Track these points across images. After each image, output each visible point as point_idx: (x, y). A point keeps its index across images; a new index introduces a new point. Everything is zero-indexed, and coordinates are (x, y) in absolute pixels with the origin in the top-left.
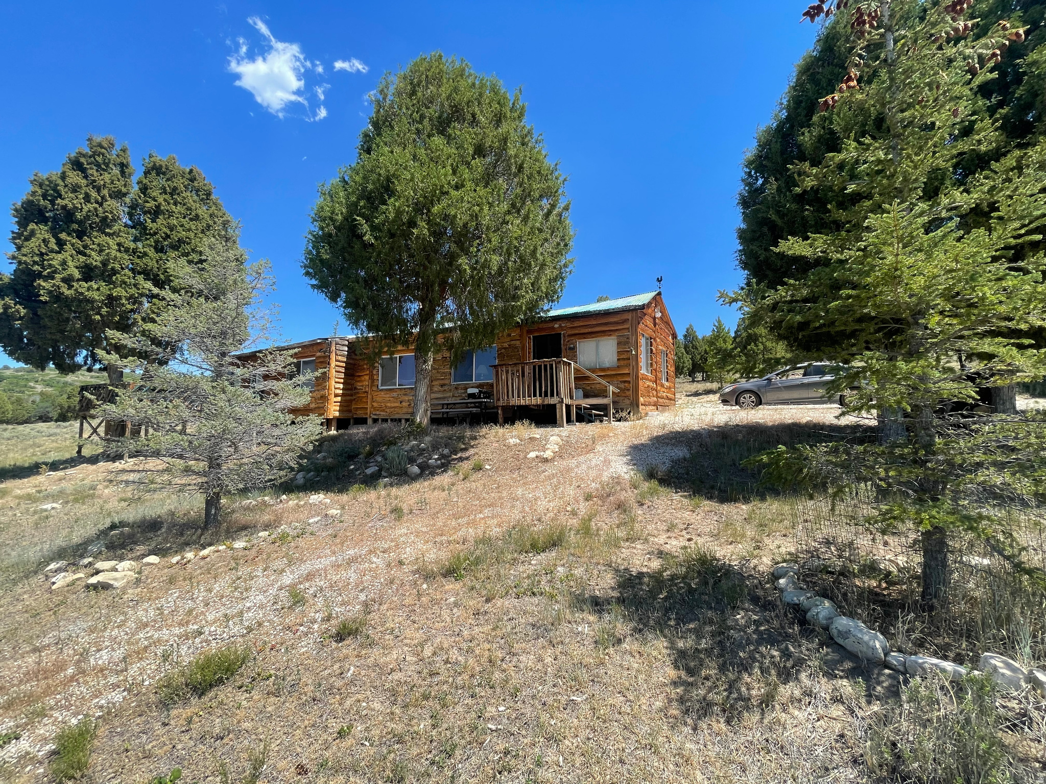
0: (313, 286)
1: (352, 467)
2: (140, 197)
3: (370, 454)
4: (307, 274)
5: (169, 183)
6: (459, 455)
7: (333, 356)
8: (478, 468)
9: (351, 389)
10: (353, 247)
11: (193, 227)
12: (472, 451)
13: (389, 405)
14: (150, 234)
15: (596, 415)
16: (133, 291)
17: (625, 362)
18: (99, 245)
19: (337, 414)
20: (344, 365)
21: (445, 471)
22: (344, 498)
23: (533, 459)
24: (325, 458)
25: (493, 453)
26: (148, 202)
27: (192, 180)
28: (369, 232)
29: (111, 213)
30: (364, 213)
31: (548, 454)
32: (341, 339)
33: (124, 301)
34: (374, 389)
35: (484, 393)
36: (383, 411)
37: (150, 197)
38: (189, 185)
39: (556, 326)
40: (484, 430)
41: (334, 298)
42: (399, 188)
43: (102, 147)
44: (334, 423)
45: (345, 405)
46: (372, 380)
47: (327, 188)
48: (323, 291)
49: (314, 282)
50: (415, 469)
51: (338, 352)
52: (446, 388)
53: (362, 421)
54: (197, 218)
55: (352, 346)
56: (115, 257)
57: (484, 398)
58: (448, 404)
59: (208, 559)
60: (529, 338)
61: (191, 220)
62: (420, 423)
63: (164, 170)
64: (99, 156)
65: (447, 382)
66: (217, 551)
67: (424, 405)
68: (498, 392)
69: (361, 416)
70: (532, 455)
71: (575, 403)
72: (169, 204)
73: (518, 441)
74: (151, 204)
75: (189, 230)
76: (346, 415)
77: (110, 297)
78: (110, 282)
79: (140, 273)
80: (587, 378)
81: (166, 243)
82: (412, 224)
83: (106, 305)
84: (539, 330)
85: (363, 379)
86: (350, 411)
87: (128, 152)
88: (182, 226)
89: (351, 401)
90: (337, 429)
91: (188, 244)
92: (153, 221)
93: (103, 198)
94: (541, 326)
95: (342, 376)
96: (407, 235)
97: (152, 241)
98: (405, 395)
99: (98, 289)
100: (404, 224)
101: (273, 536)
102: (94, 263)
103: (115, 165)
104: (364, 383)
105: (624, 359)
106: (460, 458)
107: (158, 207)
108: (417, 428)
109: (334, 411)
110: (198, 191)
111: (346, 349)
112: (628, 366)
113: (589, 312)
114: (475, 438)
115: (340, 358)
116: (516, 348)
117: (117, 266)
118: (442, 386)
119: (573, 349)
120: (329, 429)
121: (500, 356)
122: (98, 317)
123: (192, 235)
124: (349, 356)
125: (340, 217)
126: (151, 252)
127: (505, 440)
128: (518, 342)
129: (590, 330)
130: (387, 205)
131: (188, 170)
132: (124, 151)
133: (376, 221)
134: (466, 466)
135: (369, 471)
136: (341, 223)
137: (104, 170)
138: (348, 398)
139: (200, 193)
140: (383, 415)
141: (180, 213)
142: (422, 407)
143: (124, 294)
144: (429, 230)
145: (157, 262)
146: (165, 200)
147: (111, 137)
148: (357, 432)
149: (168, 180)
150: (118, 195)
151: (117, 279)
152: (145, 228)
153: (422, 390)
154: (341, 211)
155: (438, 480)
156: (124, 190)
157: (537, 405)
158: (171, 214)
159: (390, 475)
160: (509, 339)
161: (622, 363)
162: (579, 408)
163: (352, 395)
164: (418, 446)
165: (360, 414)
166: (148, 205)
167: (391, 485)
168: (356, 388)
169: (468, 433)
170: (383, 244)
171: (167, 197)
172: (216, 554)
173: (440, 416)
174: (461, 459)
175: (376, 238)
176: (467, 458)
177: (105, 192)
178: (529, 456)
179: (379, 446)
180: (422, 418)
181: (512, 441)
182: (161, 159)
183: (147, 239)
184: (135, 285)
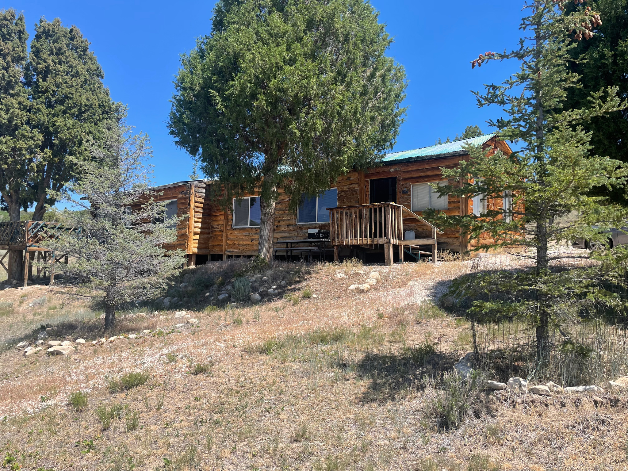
0: (177, 143)
1: (207, 294)
2: (33, 60)
3: (223, 284)
4: (172, 133)
5: (56, 44)
6: (293, 286)
7: (193, 198)
8: (307, 296)
9: (208, 228)
10: (208, 113)
11: (75, 84)
12: (304, 283)
13: (241, 243)
14: (42, 92)
15: (422, 255)
16: (31, 143)
17: (455, 205)
18: (6, 105)
19: (196, 250)
20: (202, 205)
21: (281, 298)
22: (201, 314)
23: (352, 290)
24: (186, 286)
25: (321, 285)
26: (39, 64)
27: (72, 39)
28: (221, 103)
29: (15, 77)
30: (216, 87)
31: (365, 286)
32: (199, 181)
33: (24, 152)
34: (229, 228)
35: (323, 233)
36: (236, 248)
37: (41, 59)
38: (70, 43)
39: (392, 170)
40: (319, 266)
41: (193, 152)
42: (243, 65)
43: (7, 20)
44: (193, 259)
45: (203, 243)
46: (227, 220)
47: (187, 57)
48: (184, 146)
49: (177, 139)
50: (257, 296)
51: (197, 194)
52: (291, 228)
53: (217, 257)
54: (77, 75)
55: (208, 187)
56: (18, 115)
57: (322, 238)
58: (291, 243)
59: (114, 343)
60: (367, 181)
61: (73, 76)
62: (264, 258)
63: (51, 33)
64: (4, 28)
65: (292, 222)
66: (119, 339)
67: (267, 244)
68: (334, 232)
69: (216, 253)
70: (352, 287)
71: (403, 243)
72: (55, 64)
73: (344, 275)
74: (42, 66)
75: (72, 86)
76: (204, 252)
77: (14, 149)
78: (13, 136)
79: (34, 127)
80: (415, 220)
81: (54, 99)
82: (254, 96)
83: (11, 155)
84: (376, 174)
85: (218, 218)
86: (207, 248)
87: (24, 20)
88: (66, 83)
89: (208, 239)
90: (196, 264)
91: (71, 99)
92: (44, 80)
93: (7, 63)
94: (378, 170)
95: (201, 215)
96: (249, 106)
97: (43, 99)
98: (255, 234)
99: (6, 143)
100: (247, 96)
101: (153, 333)
102: (3, 121)
103: (15, 33)
104: (219, 222)
105: (454, 202)
106: (294, 288)
107: (47, 67)
108: (262, 263)
109: (193, 248)
110: (77, 48)
111: (204, 191)
112: (458, 208)
113: (422, 157)
114: (309, 273)
115: (199, 199)
116: (355, 191)
117: (19, 123)
118: (288, 226)
119: (407, 192)
120: (189, 263)
121: (341, 198)
122: (5, 166)
123: (73, 90)
124: (207, 198)
125: (198, 87)
126: (43, 108)
127: (334, 275)
128: (356, 186)
129: (423, 174)
130: (234, 81)
131: (69, 30)
132: (21, 19)
133: (226, 93)
134: (297, 295)
135: (221, 297)
136: (199, 92)
137: (8, 39)
138: (205, 236)
139: (79, 50)
140: (236, 252)
141: (64, 71)
142: (266, 245)
143: (25, 146)
144: (266, 101)
145: (47, 116)
146: (53, 61)
147: (12, 9)
148: (213, 266)
149: (54, 41)
150: (18, 59)
151: (19, 132)
152: (38, 87)
153: (266, 231)
154: (198, 83)
155: (273, 305)
156: (22, 55)
157: (367, 245)
158: (57, 73)
159: (237, 301)
160: (348, 183)
161: (453, 206)
162: (406, 247)
163: (209, 233)
164: (261, 278)
165: (216, 251)
166: (40, 66)
167: (237, 307)
168: (212, 227)
169: (304, 269)
170: (231, 112)
171: (54, 57)
172: (119, 340)
173: (285, 254)
174: (295, 290)
175: (226, 107)
176: (299, 289)
177: (9, 59)
178: (349, 288)
179: (229, 278)
180: (266, 254)
181: (339, 276)
182: (48, 23)
183: (39, 97)
184: (32, 138)
